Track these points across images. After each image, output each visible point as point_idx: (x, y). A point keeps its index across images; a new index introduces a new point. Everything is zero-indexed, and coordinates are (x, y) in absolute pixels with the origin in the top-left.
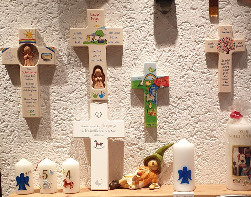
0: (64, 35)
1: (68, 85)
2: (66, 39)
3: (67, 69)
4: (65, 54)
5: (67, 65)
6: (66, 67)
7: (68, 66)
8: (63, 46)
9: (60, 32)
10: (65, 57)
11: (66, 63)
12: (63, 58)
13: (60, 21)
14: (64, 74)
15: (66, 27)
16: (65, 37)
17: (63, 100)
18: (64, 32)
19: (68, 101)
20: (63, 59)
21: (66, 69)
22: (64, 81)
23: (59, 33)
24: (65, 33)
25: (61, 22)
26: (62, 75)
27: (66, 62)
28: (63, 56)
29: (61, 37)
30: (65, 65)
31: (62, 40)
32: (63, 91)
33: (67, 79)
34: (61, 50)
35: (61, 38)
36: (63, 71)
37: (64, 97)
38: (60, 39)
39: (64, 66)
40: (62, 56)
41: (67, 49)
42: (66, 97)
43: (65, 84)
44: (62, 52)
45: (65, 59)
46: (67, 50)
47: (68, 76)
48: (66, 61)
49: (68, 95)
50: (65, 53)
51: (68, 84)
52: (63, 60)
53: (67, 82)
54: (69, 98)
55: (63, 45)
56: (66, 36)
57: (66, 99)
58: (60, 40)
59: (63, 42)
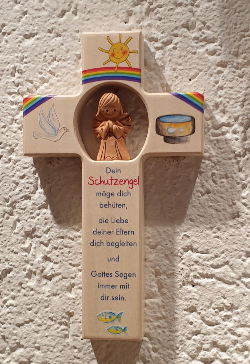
0: (237, 55)
1: (243, 224)
2: (243, 66)
3: (240, 170)
4: (236, 119)
5: (240, 155)
6: (238, 162)
7: (243, 159)
8: (232, 91)
9: (221, 45)
10: (234, 128)
11: (238, 151)
12: (228, 132)
13: (225, 8)
14: (228, 186)
15: (243, 27)
16: (240, 60)
17: (222, 276)
18: (237, 44)
19: (240, 279)
20: (229, 136)
21: (236, 170)
22: (230, 210)
23: (219, 47)
24: (239, 47)
25: (226, 10)
26: (223, 190)
27: (237, 147)
28: (229, 125)
29: (224, 59)
30: (233, 155)
31: (226, 71)
32: (222, 244)
33: (239, 204)
34: (222, 107)
35: (223, 64)
36: (227, 177)
37: (227, 267)
38: (219, 68)
39: (230, 159)
40: (223, 124)
41: (245, 100)
42: (231, 266)
43: (231, 223)
44: (224, 112)
45: (236, 136)
46: (243, 106)
47: (244, 194)
48: (237, 143)
49: (240, 261)
50: (236, 114)
51: (240, 220)
52: (226, 140)
53: (239, 216)
54: (243, 270)
55: (232, 88)
56: (243, 55)
57: (234, 275)
58: (220, 72)
59: (230, 76)
